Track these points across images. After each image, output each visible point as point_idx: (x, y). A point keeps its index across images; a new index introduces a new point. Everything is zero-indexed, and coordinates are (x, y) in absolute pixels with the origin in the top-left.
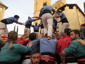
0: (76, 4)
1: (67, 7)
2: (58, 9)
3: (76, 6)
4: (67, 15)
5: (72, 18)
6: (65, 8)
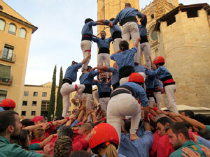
0: (206, 4)
1: (180, 12)
2: (157, 21)
3: (205, 9)
4: (184, 34)
5: (197, 40)
6: (177, 16)
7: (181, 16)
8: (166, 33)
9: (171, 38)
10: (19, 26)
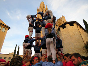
2: (59, 27)
5: (74, 34)
6: (66, 25)
7: (68, 25)
8: (63, 32)
9: (65, 33)
10: (3, 27)
